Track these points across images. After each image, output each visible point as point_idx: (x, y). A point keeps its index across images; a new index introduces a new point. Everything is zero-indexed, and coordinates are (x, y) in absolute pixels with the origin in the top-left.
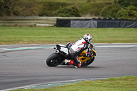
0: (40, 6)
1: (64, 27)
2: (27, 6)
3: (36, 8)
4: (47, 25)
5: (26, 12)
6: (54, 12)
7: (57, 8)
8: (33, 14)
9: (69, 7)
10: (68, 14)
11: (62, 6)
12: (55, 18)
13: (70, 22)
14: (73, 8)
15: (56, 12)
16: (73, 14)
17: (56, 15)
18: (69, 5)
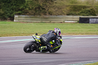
0: (68, 8)
1: (85, 23)
2: (58, 8)
3: (65, 10)
4: (73, 22)
5: (57, 12)
6: (77, 12)
7: (80, 10)
8: (62, 14)
9: (89, 9)
10: (88, 14)
11: (84, 8)
12: (79, 17)
13: (89, 20)
14: (92, 10)
15: (79, 12)
16: (91, 14)
17: (79, 15)
18: (88, 7)
